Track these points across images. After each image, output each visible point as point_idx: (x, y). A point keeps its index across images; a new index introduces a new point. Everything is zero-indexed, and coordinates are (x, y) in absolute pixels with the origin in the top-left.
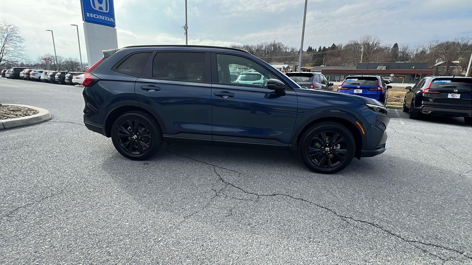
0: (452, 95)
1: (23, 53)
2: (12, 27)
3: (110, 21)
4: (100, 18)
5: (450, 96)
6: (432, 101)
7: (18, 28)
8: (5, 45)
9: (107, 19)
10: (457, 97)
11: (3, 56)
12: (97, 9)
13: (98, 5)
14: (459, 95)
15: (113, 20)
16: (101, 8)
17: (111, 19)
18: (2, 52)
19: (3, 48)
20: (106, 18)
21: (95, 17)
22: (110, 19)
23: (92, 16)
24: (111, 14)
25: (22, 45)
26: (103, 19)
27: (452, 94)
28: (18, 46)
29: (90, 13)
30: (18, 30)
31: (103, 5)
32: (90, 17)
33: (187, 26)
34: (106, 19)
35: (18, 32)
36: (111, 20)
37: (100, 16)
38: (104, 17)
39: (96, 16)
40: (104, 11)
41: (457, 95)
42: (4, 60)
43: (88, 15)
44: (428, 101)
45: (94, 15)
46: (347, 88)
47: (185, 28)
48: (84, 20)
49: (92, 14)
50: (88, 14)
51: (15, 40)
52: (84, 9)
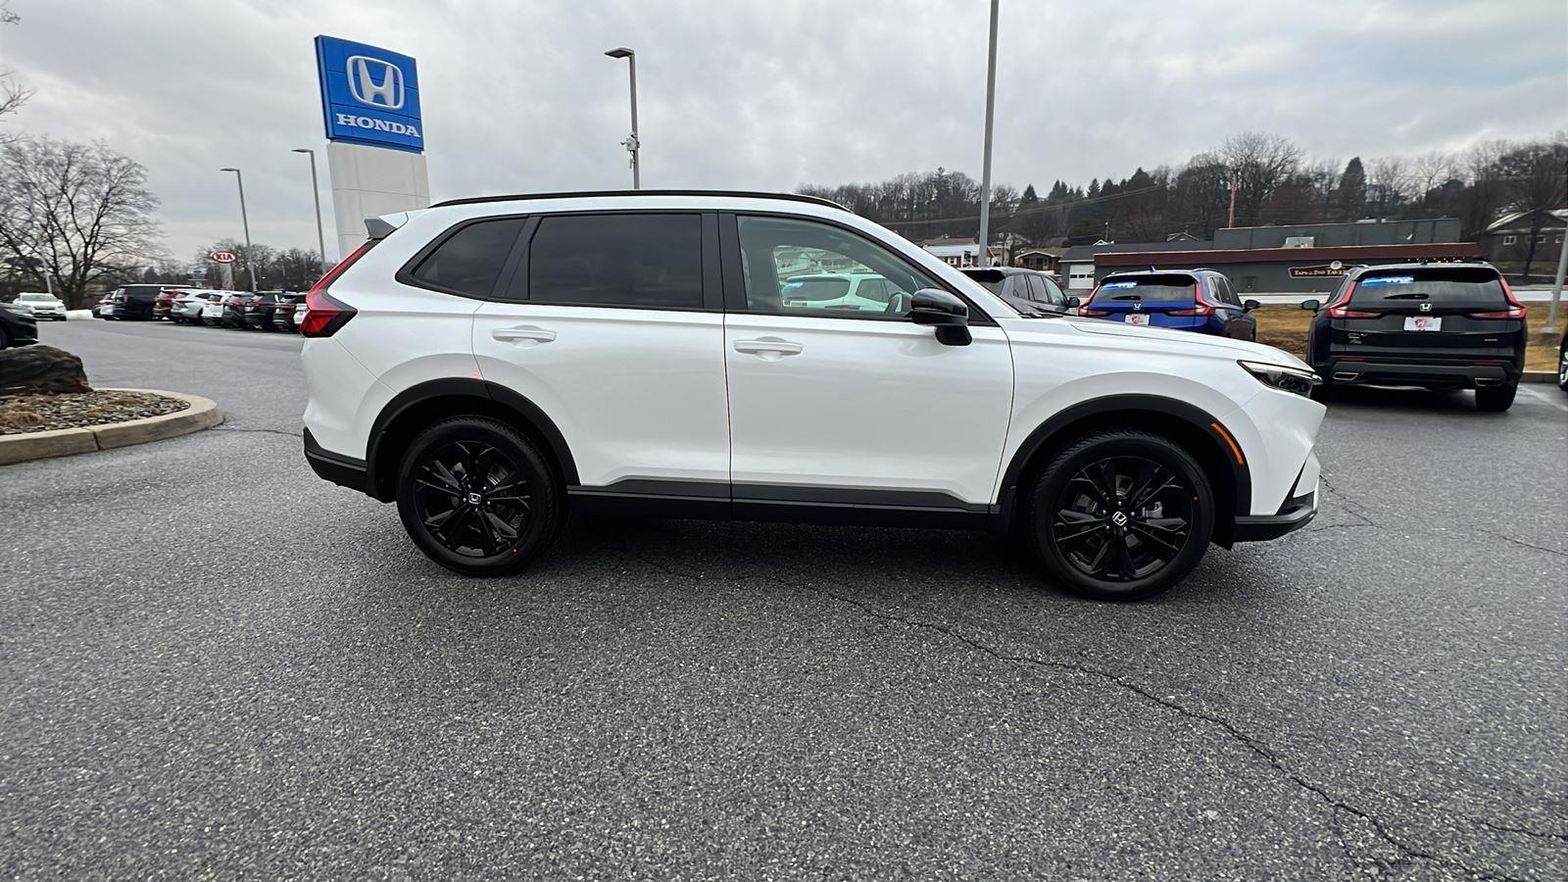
0: (1417, 322)
1: (152, 240)
2: (124, 162)
3: (408, 133)
4: (377, 128)
5: (1410, 325)
6: (1360, 342)
7: (140, 166)
8: (102, 220)
9: (399, 128)
10: (1430, 326)
11: (94, 252)
12: (368, 100)
13: (369, 88)
14: (1439, 320)
15: (414, 131)
16: (379, 98)
17: (410, 127)
18: (93, 241)
19: (96, 227)
20: (395, 125)
21: (363, 126)
22: (407, 128)
23: (353, 124)
24: (411, 112)
25: (151, 217)
26: (387, 129)
27: (1416, 318)
28: (140, 221)
29: (347, 113)
30: (143, 172)
31: (387, 89)
32: (347, 127)
33: (636, 139)
34: (395, 130)
35: (141, 179)
36: (409, 131)
37: (378, 122)
38: (388, 123)
39: (366, 123)
40: (391, 105)
41: (1430, 319)
42: (99, 264)
43: (342, 122)
44: (1346, 341)
45: (360, 120)
46: (1104, 313)
47: (629, 145)
48: (331, 136)
49: (352, 118)
50: (341, 116)
51: (131, 204)
52: (331, 103)
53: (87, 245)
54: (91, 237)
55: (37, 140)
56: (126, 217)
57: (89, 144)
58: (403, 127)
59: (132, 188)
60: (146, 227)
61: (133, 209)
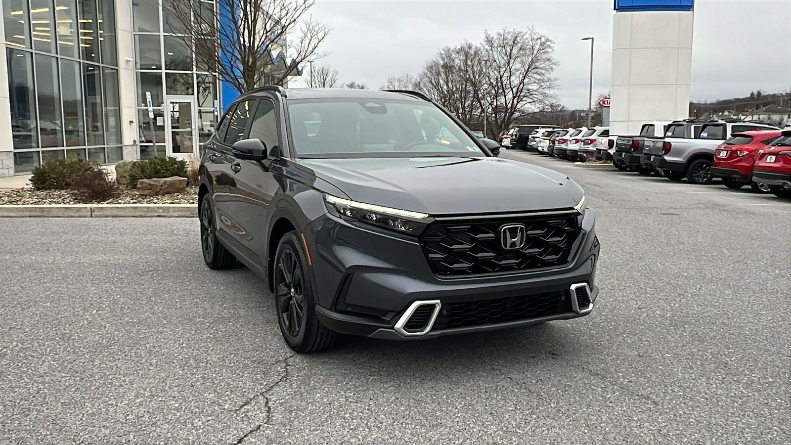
1: (551, 92)
2: (543, 40)
7: (551, 41)
8: (526, 80)
11: (518, 102)
18: (518, 95)
19: (522, 85)
25: (552, 76)
28: (546, 79)
30: (552, 45)
35: (549, 50)
48: (617, 8)
51: (542, 68)
53: (514, 97)
54: (517, 93)
55: (501, 32)
56: (539, 77)
57: (525, 30)
59: (544, 56)
60: (548, 83)
61: (543, 72)
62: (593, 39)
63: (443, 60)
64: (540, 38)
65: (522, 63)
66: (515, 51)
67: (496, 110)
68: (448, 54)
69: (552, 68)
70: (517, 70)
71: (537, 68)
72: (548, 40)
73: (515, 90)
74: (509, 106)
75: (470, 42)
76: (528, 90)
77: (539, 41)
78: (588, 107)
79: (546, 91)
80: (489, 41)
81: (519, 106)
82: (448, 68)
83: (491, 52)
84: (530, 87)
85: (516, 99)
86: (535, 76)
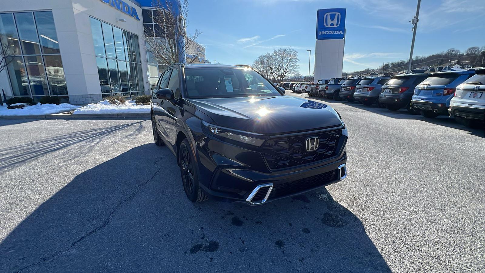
1: (297, 70)
2: (294, 51)
4: (330, 34)
12: (329, 26)
15: (342, 32)
16: (332, 24)
19: (287, 67)
20: (335, 31)
21: (326, 34)
23: (323, 34)
24: (342, 27)
25: (297, 64)
26: (333, 33)
29: (322, 31)
30: (297, 53)
31: (335, 21)
32: (322, 35)
33: (417, 18)
34: (335, 33)
35: (296, 55)
36: (340, 32)
37: (330, 32)
38: (333, 31)
40: (335, 26)
43: (320, 34)
45: (325, 32)
47: (413, 21)
48: (317, 38)
50: (320, 32)
51: (293, 61)
52: (318, 29)
55: (279, 49)
56: (292, 65)
57: (287, 48)
58: (338, 32)
59: (294, 57)
60: (296, 67)
61: (294, 63)
62: (310, 50)
63: (260, 59)
64: (293, 51)
65: (287, 60)
66: (284, 56)
67: (279, 76)
68: (262, 57)
69: (297, 61)
70: (285, 62)
71: (291, 61)
72: (296, 52)
73: (284, 69)
74: (283, 75)
75: (269, 53)
76: (289, 69)
77: (292, 52)
78: (308, 75)
79: (295, 69)
80: (275, 52)
81: (286, 75)
82: (262, 62)
83: (276, 56)
84: (289, 68)
85: (285, 72)
86: (291, 64)
